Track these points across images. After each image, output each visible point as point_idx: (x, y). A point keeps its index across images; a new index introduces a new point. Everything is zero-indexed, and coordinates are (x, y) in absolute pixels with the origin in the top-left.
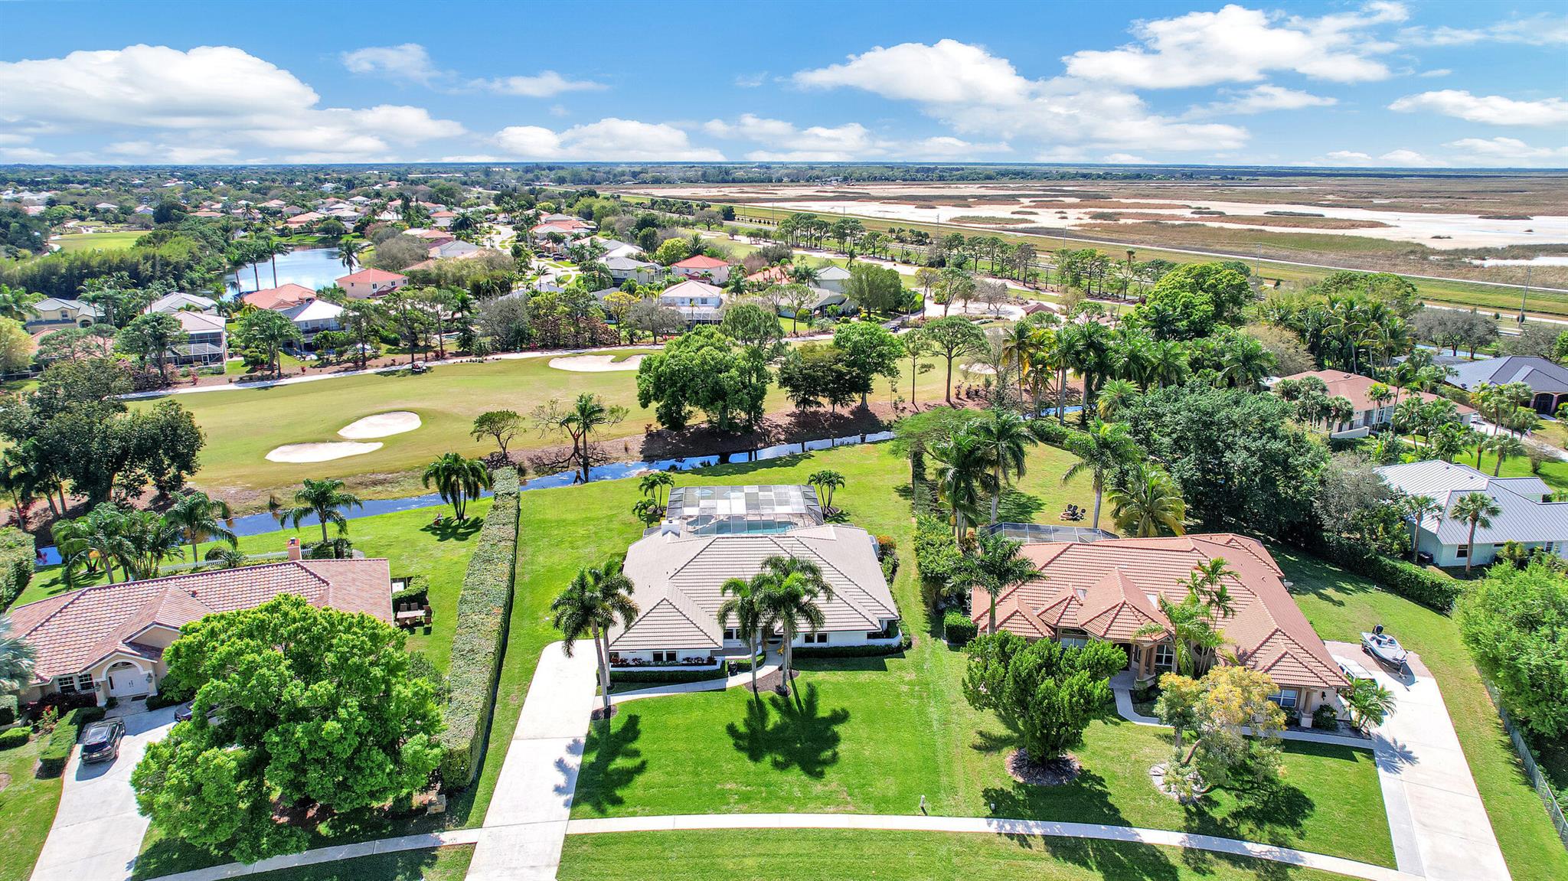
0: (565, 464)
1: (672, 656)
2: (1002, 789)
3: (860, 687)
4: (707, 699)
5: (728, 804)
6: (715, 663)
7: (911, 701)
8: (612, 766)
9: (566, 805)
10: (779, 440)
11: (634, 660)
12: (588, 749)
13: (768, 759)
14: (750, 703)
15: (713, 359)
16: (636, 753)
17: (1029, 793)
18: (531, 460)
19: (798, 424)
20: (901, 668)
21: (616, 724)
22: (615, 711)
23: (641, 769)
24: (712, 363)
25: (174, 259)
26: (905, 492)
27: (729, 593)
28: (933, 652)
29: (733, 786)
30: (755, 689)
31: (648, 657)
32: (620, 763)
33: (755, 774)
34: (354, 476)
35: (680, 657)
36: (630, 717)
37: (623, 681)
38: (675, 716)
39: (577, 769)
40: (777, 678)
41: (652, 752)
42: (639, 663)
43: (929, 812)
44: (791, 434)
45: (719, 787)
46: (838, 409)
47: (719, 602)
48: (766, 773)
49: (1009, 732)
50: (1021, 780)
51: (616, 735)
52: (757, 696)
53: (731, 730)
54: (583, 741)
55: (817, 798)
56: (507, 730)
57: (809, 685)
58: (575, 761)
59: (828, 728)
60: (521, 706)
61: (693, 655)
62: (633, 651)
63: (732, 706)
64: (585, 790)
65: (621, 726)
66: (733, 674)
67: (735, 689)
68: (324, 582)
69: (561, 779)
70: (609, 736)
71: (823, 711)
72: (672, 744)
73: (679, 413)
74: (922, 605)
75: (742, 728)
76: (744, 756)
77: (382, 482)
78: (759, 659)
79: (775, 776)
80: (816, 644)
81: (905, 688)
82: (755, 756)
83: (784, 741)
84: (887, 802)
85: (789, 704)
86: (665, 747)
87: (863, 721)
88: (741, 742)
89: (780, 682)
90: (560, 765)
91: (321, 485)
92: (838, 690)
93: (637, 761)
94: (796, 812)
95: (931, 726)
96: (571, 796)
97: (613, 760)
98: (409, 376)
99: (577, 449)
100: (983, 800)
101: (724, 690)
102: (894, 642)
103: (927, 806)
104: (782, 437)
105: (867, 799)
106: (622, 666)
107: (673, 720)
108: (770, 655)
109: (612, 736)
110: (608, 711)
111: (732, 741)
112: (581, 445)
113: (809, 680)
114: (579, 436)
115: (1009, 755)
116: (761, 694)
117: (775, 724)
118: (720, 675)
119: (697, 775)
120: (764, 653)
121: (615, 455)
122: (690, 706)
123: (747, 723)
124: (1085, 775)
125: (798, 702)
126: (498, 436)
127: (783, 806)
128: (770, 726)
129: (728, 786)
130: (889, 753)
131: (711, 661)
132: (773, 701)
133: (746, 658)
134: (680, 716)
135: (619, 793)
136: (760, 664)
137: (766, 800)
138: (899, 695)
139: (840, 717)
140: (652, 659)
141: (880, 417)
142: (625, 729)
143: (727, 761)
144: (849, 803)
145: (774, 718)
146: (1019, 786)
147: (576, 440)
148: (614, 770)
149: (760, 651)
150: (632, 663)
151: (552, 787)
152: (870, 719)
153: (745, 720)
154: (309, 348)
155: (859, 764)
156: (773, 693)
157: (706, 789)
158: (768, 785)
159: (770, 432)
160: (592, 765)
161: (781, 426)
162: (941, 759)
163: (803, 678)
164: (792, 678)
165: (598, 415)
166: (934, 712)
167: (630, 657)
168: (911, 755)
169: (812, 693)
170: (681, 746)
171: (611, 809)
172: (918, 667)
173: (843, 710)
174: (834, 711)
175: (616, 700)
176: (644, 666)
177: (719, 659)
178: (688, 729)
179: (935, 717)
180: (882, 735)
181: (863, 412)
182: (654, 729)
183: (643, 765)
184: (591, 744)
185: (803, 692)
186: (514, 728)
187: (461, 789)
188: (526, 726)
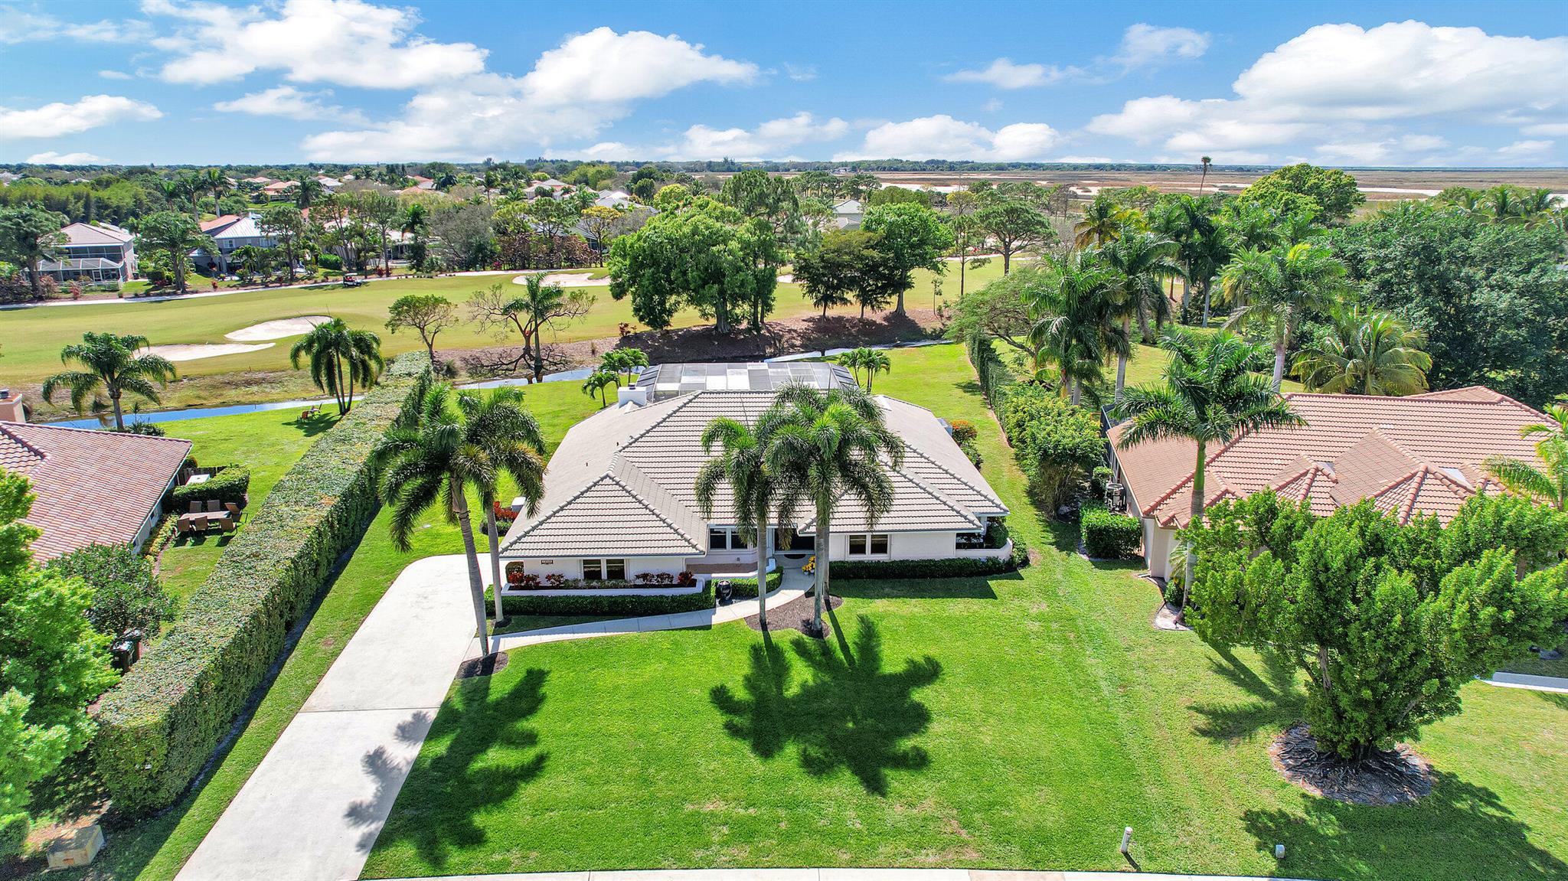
0: (511, 367)
1: (617, 572)
2: (1283, 815)
3: (949, 623)
4: (675, 643)
5: (707, 846)
6: (693, 583)
7: (1050, 646)
8: (478, 764)
9: (362, 846)
10: (793, 346)
11: (549, 578)
12: (436, 731)
13: (791, 751)
14: (755, 650)
15: (707, 228)
16: (530, 739)
17: (1346, 821)
18: (465, 360)
19: (818, 329)
20: (1018, 595)
21: (501, 685)
22: (503, 662)
23: (533, 770)
24: (707, 233)
25: (114, 202)
26: (969, 388)
27: (718, 447)
28: (1068, 572)
29: (720, 807)
30: (764, 626)
31: (575, 572)
32: (497, 757)
33: (765, 781)
34: (223, 374)
35: (631, 571)
36: (530, 672)
37: (527, 613)
38: (613, 672)
39: (406, 770)
40: (804, 608)
41: (559, 736)
42: (558, 582)
43: (1142, 862)
44: (809, 339)
45: (689, 808)
46: (869, 313)
47: (698, 463)
48: (787, 779)
49: (1255, 699)
50: (1317, 794)
51: (498, 704)
52: (767, 638)
53: (721, 698)
54: (432, 715)
55: (897, 832)
56: (294, 695)
57: (862, 619)
58: (404, 755)
59: (904, 694)
60: (335, 655)
61: (654, 568)
62: (547, 561)
63: (721, 654)
64: (408, 813)
65: (508, 688)
66: (725, 602)
67: (728, 627)
68: (37, 453)
69: (367, 790)
70: (485, 707)
71: (893, 660)
72: (602, 722)
73: (662, 303)
74: (1031, 508)
75: (740, 693)
76: (744, 747)
77: (258, 382)
78: (770, 578)
79: (805, 786)
80: (868, 557)
81: (1036, 626)
82: (765, 748)
83: (821, 716)
84: (1046, 841)
85: (826, 651)
86: (587, 728)
87: (969, 681)
88: (737, 720)
89: (810, 615)
90: (376, 762)
91: (107, 339)
92: (913, 627)
93: (529, 754)
94: (854, 864)
95: (1098, 689)
96: (375, 827)
97: (483, 751)
98: (340, 290)
99: (527, 350)
100: (1252, 840)
101: (708, 627)
102: (1002, 554)
103: (1137, 850)
104: (798, 343)
105: (1004, 835)
106: (527, 588)
107: (607, 678)
108: (789, 574)
109: (488, 707)
110: (488, 664)
111: (720, 718)
112: (533, 345)
113: (862, 612)
114: (531, 333)
115: (1269, 743)
116: (775, 635)
117: (804, 685)
118: (701, 603)
119: (646, 782)
120: (779, 570)
121: (578, 358)
122: (644, 655)
123: (750, 683)
124: (1449, 786)
125: (844, 647)
126: (422, 330)
127: (825, 851)
128: (792, 690)
129: (709, 807)
130: (1031, 738)
131: (686, 580)
132: (798, 646)
133: (750, 577)
134: (623, 671)
135: (479, 820)
136: (773, 588)
137: (787, 837)
138: (1026, 637)
139: (926, 673)
140: (580, 576)
141: (922, 325)
142: (517, 694)
143: (708, 755)
144: (965, 844)
145: (801, 675)
146: (1320, 806)
147: (528, 339)
148: (481, 770)
149: (772, 566)
150: (545, 583)
151: (345, 807)
152: (982, 679)
153: (747, 679)
154: (232, 269)
155: (975, 762)
156: (797, 634)
157: (662, 813)
158: (791, 804)
159: (782, 336)
160: (438, 761)
161: (795, 331)
162: (1134, 749)
163: (850, 611)
164: (829, 608)
165: (556, 301)
166: (1096, 666)
167: (542, 571)
168: (1074, 743)
169: (869, 632)
170: (618, 725)
171: (455, 856)
172: (1048, 592)
173: (928, 659)
174: (911, 662)
175: (509, 643)
176: (567, 587)
177: (701, 578)
178: (634, 695)
179: (1101, 673)
180: (1008, 707)
181: (899, 316)
182: (571, 693)
183: (541, 760)
184: (447, 718)
185: (852, 632)
186: (309, 691)
187: (151, 813)
188: (331, 686)
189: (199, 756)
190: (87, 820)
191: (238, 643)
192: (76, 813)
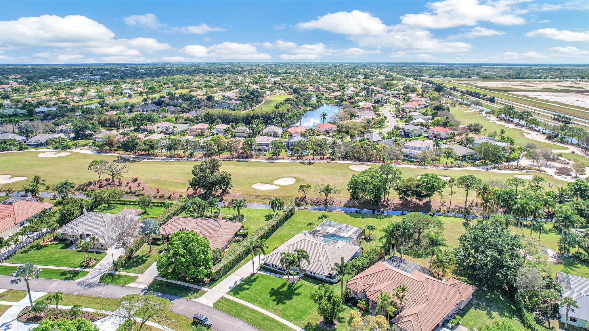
1: (276, 266)
2: (312, 324)
4: (276, 279)
6: (285, 271)
9: (228, 291)
12: (243, 281)
13: (274, 297)
14: (284, 283)
16: (251, 285)
18: (311, 200)
21: (254, 277)
22: (256, 275)
23: (248, 289)
29: (261, 300)
30: (289, 280)
32: (246, 286)
33: (268, 299)
35: (278, 267)
36: (258, 277)
37: (263, 269)
38: (266, 280)
39: (238, 284)
41: (254, 286)
42: (269, 265)
45: (258, 299)
46: (418, 201)
52: (287, 282)
53: (273, 289)
54: (245, 279)
58: (239, 282)
59: (293, 296)
60: (240, 267)
63: (279, 282)
64: (235, 289)
67: (284, 279)
68: (221, 227)
69: (233, 285)
70: (250, 280)
71: (297, 291)
75: (276, 289)
76: (269, 295)
78: (295, 273)
79: (271, 301)
80: (312, 274)
82: (271, 296)
83: (281, 295)
85: (291, 287)
86: (257, 286)
87: (302, 297)
88: (272, 292)
89: (295, 281)
90: (236, 282)
96: (231, 289)
100: (306, 325)
101: (282, 278)
102: (332, 281)
103: (293, 320)
106: (265, 265)
110: (254, 274)
111: (270, 291)
116: (289, 282)
121: (336, 203)
125: (294, 287)
126: (305, 192)
128: (282, 290)
130: (299, 306)
132: (289, 285)
142: (254, 279)
143: (265, 294)
144: (278, 313)
145: (285, 289)
146: (317, 325)
148: (244, 287)
150: (267, 265)
151: (230, 286)
153: (278, 287)
155: (290, 306)
156: (291, 282)
157: (255, 298)
160: (241, 284)
163: (301, 282)
164: (298, 281)
167: (268, 263)
169: (300, 286)
171: (236, 295)
173: (301, 293)
174: (299, 292)
175: (258, 272)
176: (269, 267)
178: (265, 284)
181: (428, 204)
182: (259, 281)
183: (250, 288)
185: (298, 285)
187: (214, 280)
188: (237, 272)
189: (220, 276)
190: (209, 279)
191: (227, 264)
192: (209, 278)
